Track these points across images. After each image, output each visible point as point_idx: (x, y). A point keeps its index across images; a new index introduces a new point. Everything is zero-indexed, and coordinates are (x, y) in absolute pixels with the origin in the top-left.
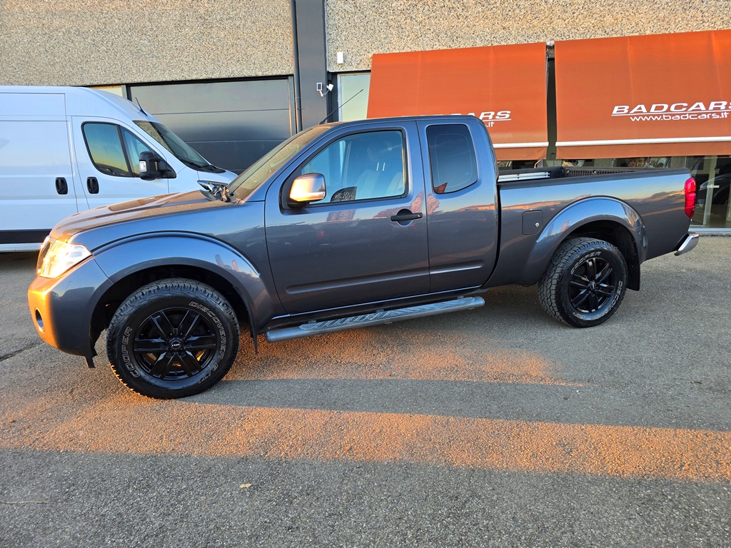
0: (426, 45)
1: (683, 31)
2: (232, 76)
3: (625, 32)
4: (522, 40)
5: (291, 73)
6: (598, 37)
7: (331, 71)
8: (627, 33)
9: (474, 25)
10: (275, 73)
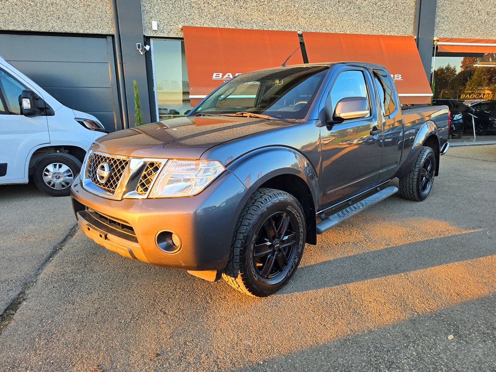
0: (219, 24)
1: (364, 34)
2: (52, 31)
3: (337, 31)
4: (281, 28)
5: (111, 33)
6: (323, 32)
7: (146, 35)
8: (338, 31)
9: (251, 15)
10: (95, 32)
